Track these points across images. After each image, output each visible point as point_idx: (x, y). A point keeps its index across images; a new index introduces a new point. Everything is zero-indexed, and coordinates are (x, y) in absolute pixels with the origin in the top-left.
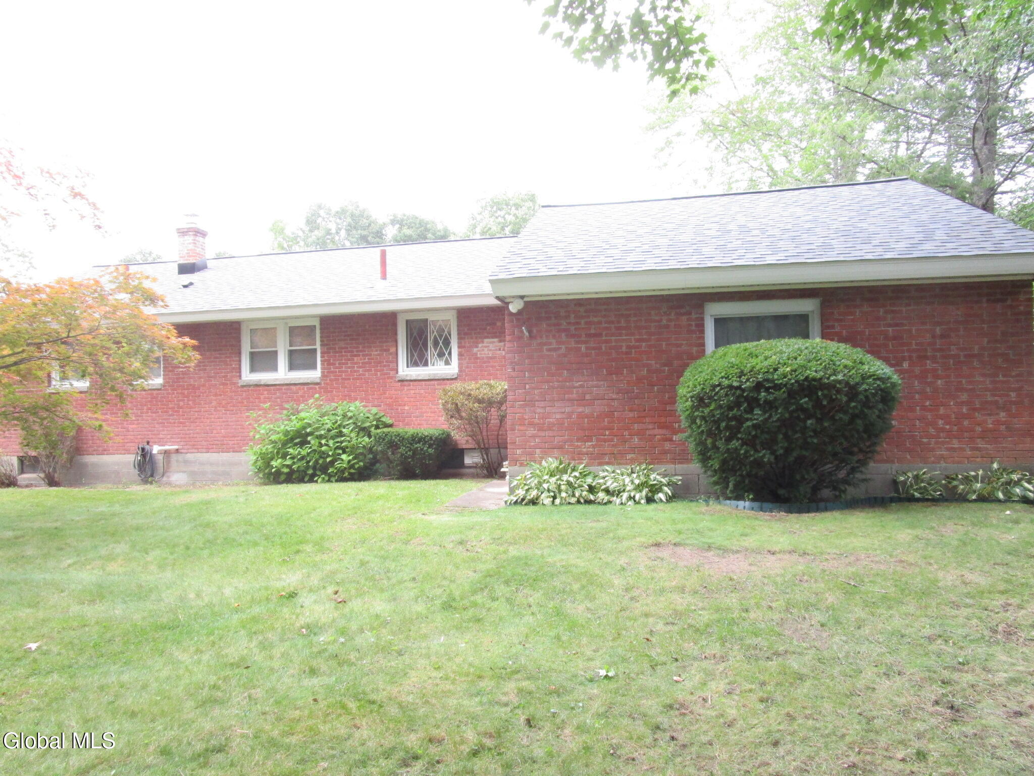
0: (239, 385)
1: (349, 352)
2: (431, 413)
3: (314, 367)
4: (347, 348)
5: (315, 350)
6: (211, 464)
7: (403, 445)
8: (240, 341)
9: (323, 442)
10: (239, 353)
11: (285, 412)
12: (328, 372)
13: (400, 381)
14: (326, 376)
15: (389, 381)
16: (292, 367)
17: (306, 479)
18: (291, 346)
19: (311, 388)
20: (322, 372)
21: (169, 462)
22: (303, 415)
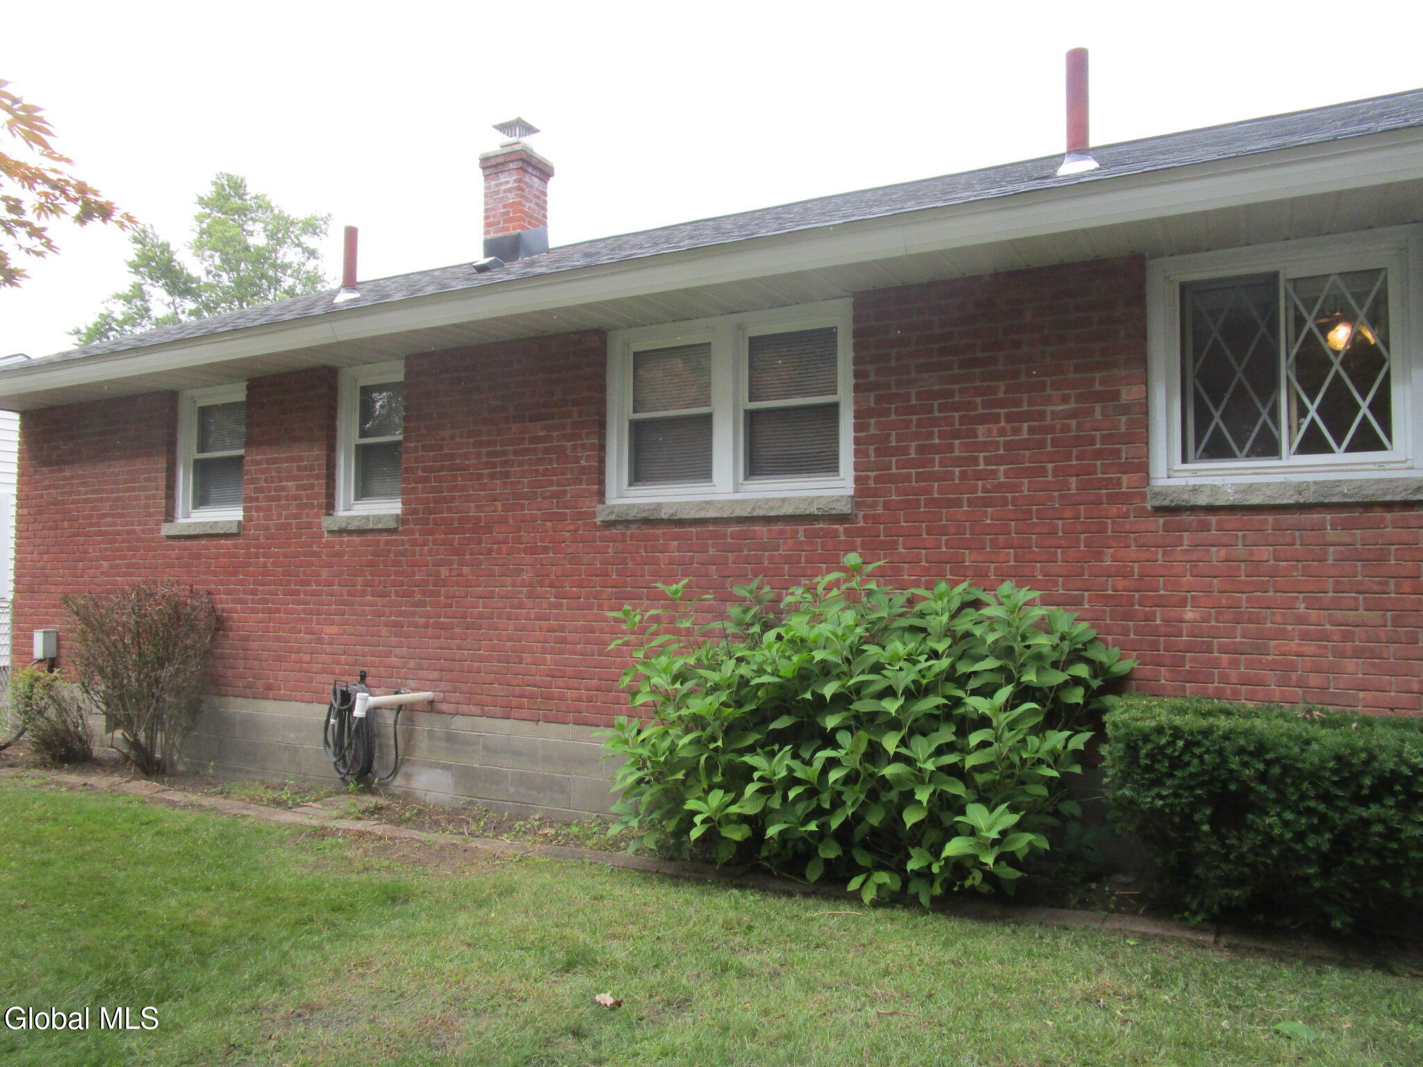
0: (598, 520)
1: (956, 407)
2: (1304, 636)
3: (829, 465)
4: (950, 394)
5: (834, 408)
6: (516, 754)
7: (1281, 801)
8: (602, 388)
9: (890, 743)
10: (601, 425)
11: (734, 611)
12: (877, 480)
13: (1159, 510)
14: (874, 493)
15: (1113, 510)
16: (755, 466)
17: (814, 873)
18: (752, 398)
19: (816, 534)
20: (857, 480)
21: (410, 735)
22: (798, 625)
